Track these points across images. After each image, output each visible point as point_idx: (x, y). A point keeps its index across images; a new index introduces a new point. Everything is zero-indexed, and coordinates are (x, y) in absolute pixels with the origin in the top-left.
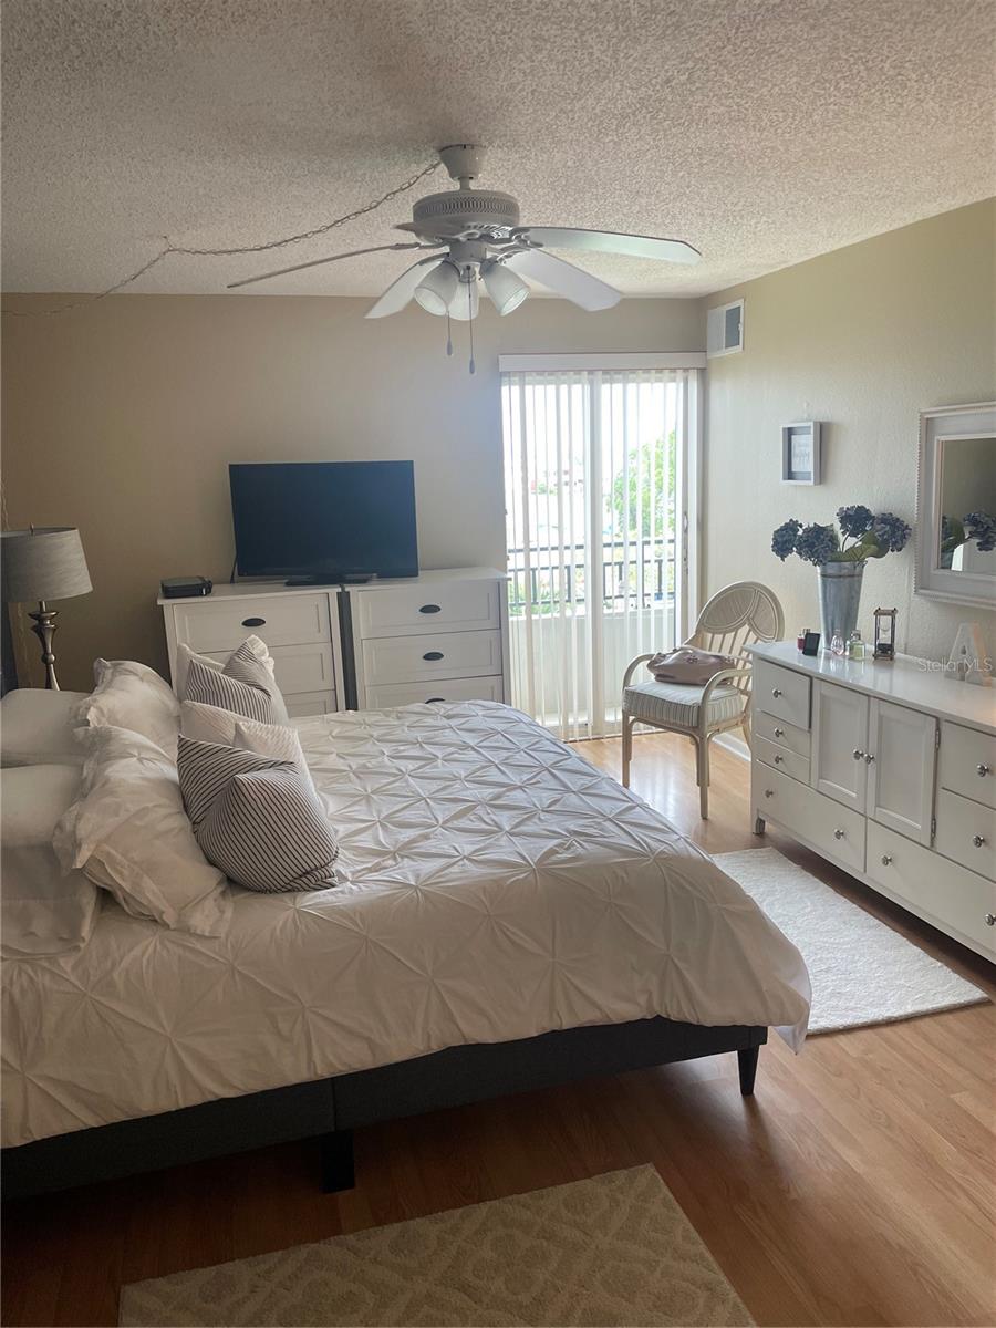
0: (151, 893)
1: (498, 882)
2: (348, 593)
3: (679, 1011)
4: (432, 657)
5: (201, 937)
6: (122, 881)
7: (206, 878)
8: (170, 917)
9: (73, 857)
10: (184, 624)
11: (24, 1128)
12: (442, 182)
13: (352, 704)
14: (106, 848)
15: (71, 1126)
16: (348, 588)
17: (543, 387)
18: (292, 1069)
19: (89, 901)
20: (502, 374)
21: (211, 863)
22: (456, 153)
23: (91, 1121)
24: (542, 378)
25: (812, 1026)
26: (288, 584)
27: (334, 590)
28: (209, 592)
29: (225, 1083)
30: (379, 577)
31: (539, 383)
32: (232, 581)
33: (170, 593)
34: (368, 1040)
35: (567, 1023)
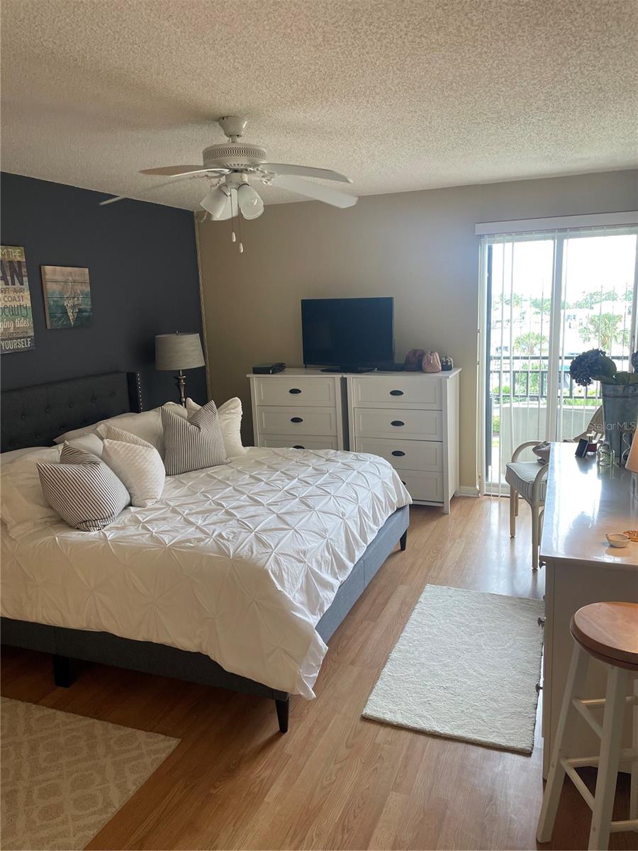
2: (346, 378)
4: (397, 424)
10: (260, 388)
16: (347, 376)
17: (511, 244)
20: (481, 236)
22: (224, 123)
24: (510, 237)
25: (369, 711)
26: (323, 371)
27: (338, 377)
30: (378, 369)
31: (508, 242)
33: (257, 371)
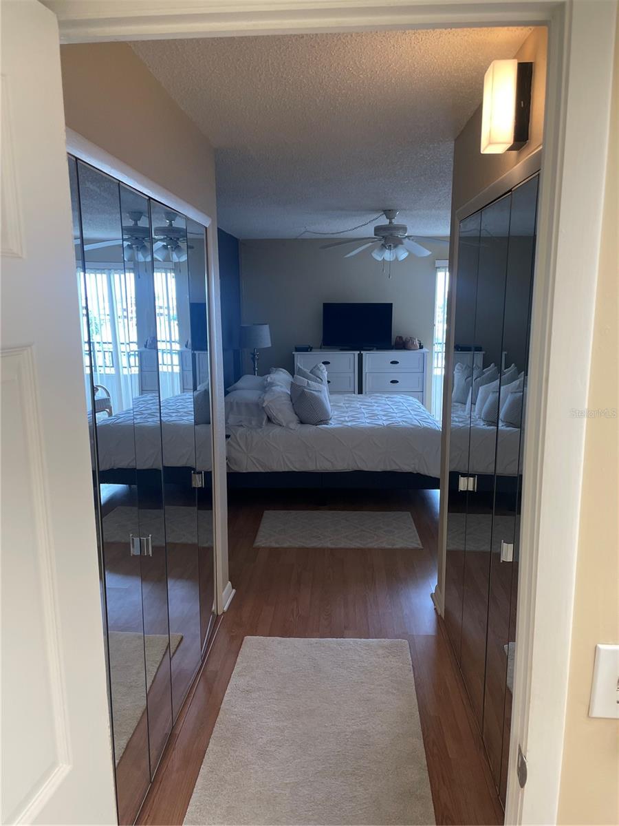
0: (280, 417)
1: (373, 427)
2: (363, 354)
3: (424, 471)
4: (394, 382)
5: (292, 429)
6: (274, 413)
7: (295, 417)
8: (284, 425)
9: (263, 404)
10: (301, 360)
11: (247, 469)
12: (384, 221)
13: (360, 392)
14: (270, 404)
15: (257, 470)
16: (362, 352)
18: (311, 467)
19: (265, 418)
20: (438, 268)
21: (297, 415)
22: (389, 213)
23: (261, 470)
27: (357, 353)
28: (311, 351)
29: (295, 468)
32: (321, 348)
33: (298, 350)
34: (332, 463)
35: (389, 469)
